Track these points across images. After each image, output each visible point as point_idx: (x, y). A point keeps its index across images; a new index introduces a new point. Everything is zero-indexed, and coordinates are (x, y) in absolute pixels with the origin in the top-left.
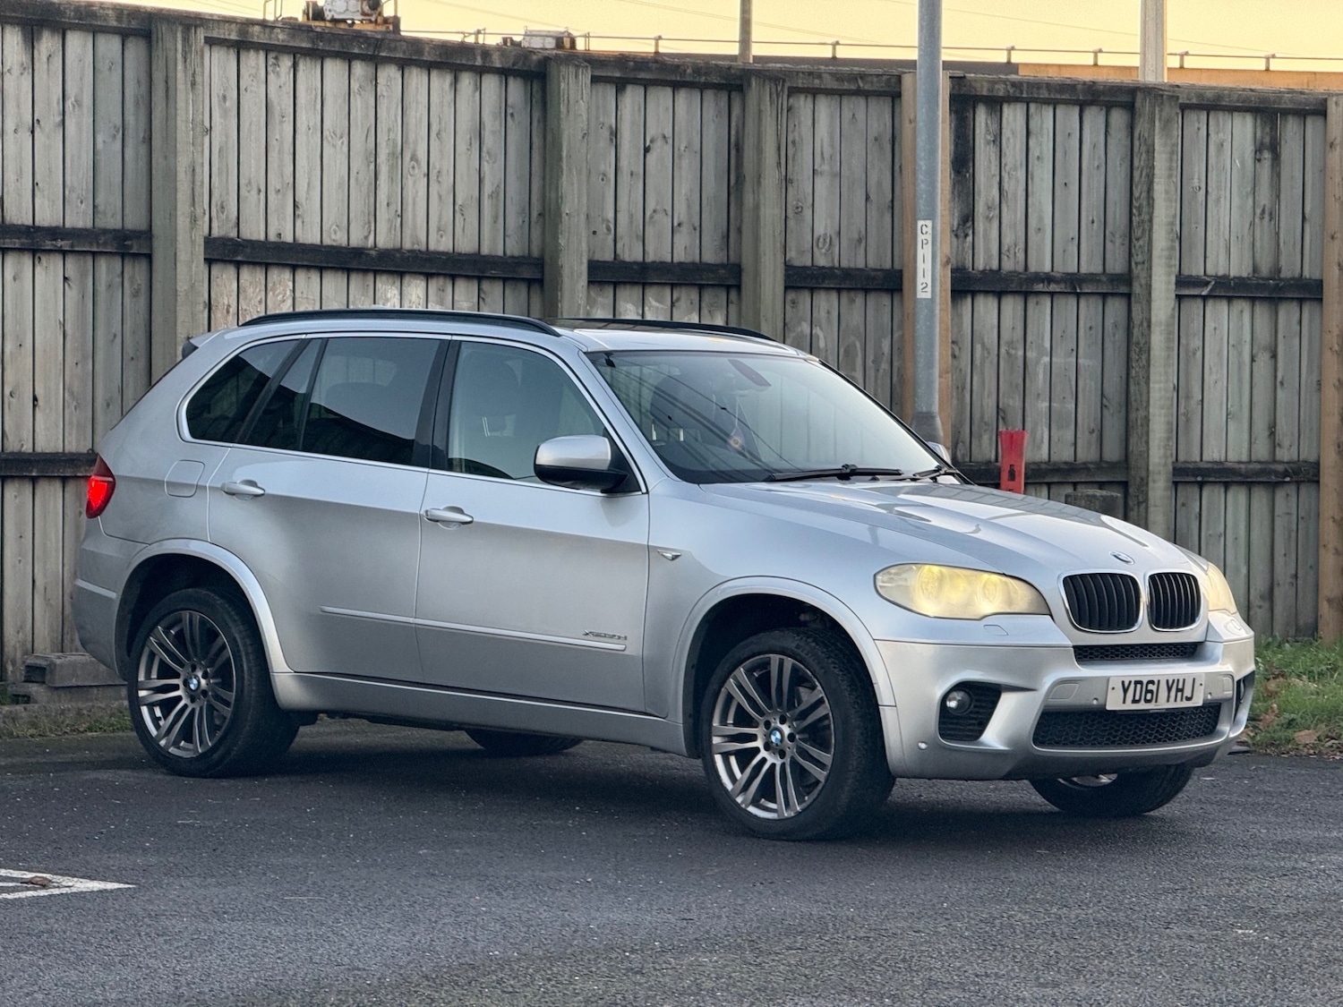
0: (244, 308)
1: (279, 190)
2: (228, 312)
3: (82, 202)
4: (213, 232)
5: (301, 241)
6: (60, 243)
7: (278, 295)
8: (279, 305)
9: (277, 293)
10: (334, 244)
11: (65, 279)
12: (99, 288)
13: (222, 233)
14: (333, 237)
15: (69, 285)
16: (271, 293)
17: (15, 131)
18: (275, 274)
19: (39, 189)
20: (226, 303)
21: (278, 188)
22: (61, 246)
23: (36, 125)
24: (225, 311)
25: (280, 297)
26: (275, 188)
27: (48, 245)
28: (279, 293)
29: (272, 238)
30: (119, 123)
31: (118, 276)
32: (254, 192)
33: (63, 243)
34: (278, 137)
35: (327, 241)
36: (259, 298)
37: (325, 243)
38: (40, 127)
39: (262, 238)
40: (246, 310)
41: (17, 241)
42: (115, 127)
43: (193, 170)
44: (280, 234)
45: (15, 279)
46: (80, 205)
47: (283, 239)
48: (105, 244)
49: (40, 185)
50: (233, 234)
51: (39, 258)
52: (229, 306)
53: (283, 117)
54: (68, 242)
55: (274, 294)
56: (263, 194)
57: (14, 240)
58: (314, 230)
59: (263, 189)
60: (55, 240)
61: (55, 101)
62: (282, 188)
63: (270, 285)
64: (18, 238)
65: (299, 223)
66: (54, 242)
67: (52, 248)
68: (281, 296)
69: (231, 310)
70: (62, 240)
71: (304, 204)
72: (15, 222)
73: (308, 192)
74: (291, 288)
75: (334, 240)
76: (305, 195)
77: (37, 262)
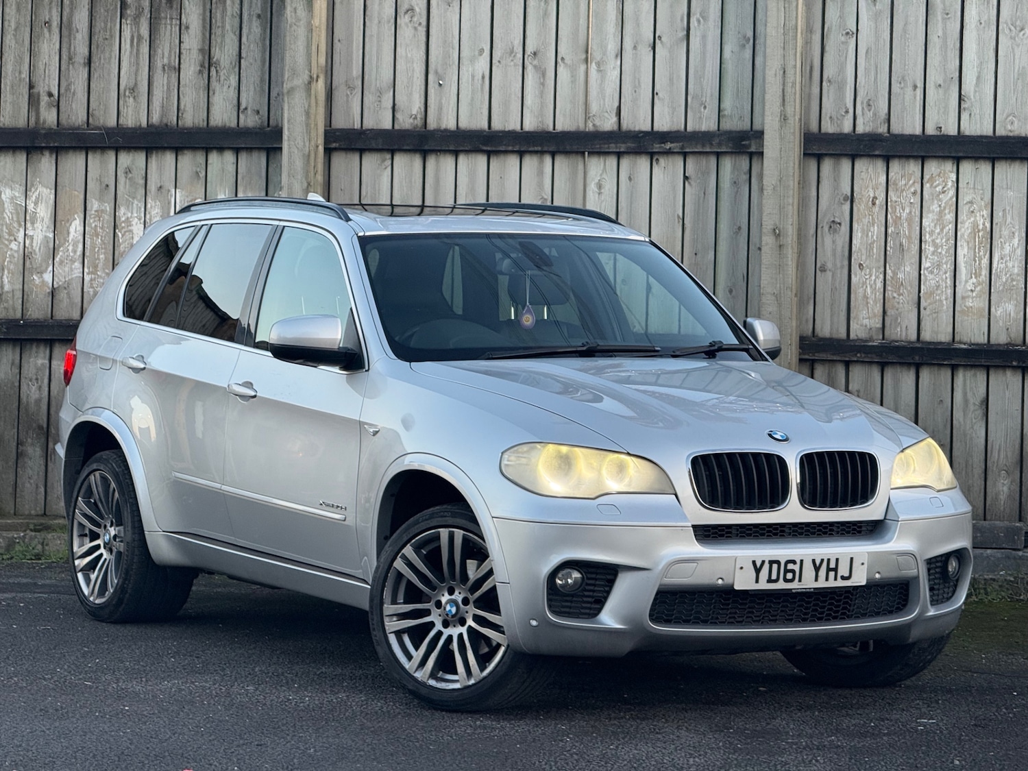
0: (894, 199)
1: (940, 86)
2: (874, 204)
3: (705, 107)
4: (857, 129)
5: (967, 133)
6: (668, 146)
7: (936, 187)
8: (938, 195)
9: (935, 184)
10: (1011, 134)
11: (686, 178)
12: (722, 185)
13: (868, 129)
14: (1009, 127)
15: (689, 183)
16: (928, 185)
17: (635, 48)
18: (932, 167)
19: (659, 99)
20: (872, 195)
21: (939, 82)
22: (670, 148)
23: (657, 41)
24: (870, 203)
25: (939, 189)
26: (935, 85)
27: (657, 147)
28: (938, 185)
29: (930, 130)
30: (750, 34)
31: (745, 174)
32: (909, 90)
33: (672, 145)
34: (940, 34)
35: (1001, 132)
36: (912, 190)
37: (998, 133)
38: (662, 42)
39: (918, 131)
40: (896, 202)
41: (623, 145)
42: (745, 37)
43: (784, 72)
44: (941, 128)
45: (630, 179)
46: (702, 110)
47: (944, 131)
48: (720, 145)
49: (660, 94)
50: (883, 129)
51: (657, 159)
52: (875, 198)
53: (947, 14)
54: (678, 144)
55: (932, 185)
56: (919, 92)
57: (618, 145)
58: (985, 123)
59: (920, 85)
60: (664, 143)
61: (679, 18)
62: (945, 81)
63: (926, 177)
64: (624, 143)
65: (965, 116)
66: (663, 145)
67: (661, 150)
68: (940, 187)
69: (877, 202)
70: (671, 143)
71: (972, 97)
72: (632, 129)
73: (977, 85)
74: (954, 179)
75: (1010, 131)
76: (972, 89)
77: (654, 163)
